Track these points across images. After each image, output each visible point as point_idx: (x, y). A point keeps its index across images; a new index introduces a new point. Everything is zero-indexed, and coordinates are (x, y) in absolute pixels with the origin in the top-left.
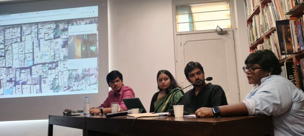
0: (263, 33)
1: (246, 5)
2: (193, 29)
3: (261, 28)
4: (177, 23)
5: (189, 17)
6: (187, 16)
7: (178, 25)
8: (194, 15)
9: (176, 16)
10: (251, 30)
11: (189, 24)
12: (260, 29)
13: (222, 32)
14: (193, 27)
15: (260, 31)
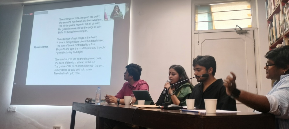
0: (282, 33)
1: (267, 4)
2: (212, 28)
3: (281, 27)
4: (196, 22)
5: (208, 16)
6: (206, 15)
7: (197, 24)
8: (213, 14)
9: (195, 15)
10: (271, 30)
11: (208, 23)
12: (279, 29)
13: (242, 32)
14: (212, 26)
15: (279, 30)
